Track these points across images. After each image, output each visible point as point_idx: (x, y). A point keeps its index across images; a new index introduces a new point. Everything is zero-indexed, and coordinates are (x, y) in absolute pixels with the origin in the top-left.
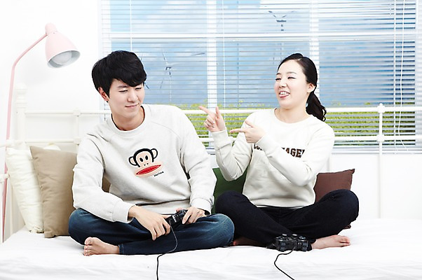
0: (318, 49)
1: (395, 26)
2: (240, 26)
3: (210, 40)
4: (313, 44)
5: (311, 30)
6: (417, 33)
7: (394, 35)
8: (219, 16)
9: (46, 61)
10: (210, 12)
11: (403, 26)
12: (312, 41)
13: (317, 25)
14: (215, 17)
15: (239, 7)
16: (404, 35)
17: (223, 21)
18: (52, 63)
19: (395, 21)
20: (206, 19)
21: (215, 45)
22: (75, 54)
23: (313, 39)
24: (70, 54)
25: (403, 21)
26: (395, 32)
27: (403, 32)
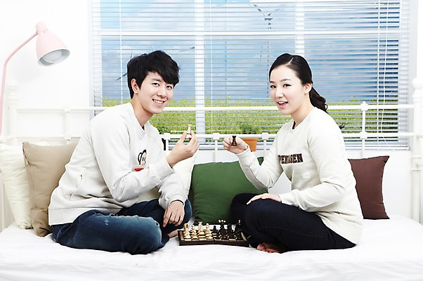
0: (303, 47)
1: (379, 25)
2: (228, 24)
3: (198, 38)
4: (299, 42)
5: (297, 28)
6: (400, 32)
7: (379, 33)
8: (207, 15)
9: (37, 60)
10: (198, 10)
11: (387, 25)
12: (297, 40)
13: (303, 24)
14: (202, 15)
15: (228, 5)
16: (388, 34)
17: (211, 19)
18: (43, 61)
19: (379, 20)
20: (194, 17)
21: (202, 43)
22: (65, 53)
23: (298, 38)
24: (60, 53)
25: (387, 20)
26: (379, 31)
27: (387, 31)
